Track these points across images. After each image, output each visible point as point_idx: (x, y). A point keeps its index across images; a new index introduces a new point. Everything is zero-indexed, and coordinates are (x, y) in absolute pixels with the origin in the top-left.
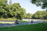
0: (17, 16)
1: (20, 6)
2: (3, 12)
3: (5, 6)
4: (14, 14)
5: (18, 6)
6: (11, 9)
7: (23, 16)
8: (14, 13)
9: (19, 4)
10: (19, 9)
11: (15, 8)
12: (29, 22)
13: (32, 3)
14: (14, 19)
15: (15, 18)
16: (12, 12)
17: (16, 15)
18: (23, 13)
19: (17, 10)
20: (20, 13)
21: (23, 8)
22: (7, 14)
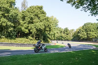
10: (41, 18)
14: (31, 40)
19: (36, 20)
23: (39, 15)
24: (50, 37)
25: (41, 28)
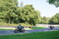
0: (30, 21)
1: (33, 9)
2: (14, 16)
3: (15, 9)
4: (26, 19)
5: (31, 9)
6: (23, 12)
7: (37, 20)
8: (26, 17)
9: (31, 6)
10: (32, 12)
11: (27, 11)
12: (45, 28)
13: (50, 4)
15: (27, 23)
16: (24, 16)
17: (28, 19)
18: (37, 17)
19: (29, 13)
20: (33, 17)
21: (38, 10)
22: (17, 19)
23: (31, 10)
24: (36, 22)
25: (33, 18)
